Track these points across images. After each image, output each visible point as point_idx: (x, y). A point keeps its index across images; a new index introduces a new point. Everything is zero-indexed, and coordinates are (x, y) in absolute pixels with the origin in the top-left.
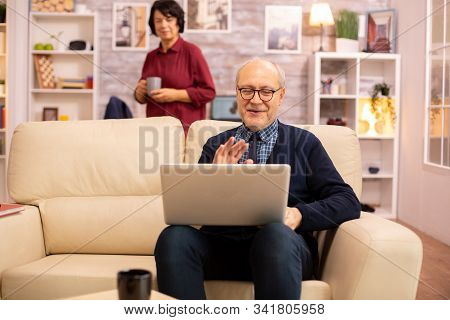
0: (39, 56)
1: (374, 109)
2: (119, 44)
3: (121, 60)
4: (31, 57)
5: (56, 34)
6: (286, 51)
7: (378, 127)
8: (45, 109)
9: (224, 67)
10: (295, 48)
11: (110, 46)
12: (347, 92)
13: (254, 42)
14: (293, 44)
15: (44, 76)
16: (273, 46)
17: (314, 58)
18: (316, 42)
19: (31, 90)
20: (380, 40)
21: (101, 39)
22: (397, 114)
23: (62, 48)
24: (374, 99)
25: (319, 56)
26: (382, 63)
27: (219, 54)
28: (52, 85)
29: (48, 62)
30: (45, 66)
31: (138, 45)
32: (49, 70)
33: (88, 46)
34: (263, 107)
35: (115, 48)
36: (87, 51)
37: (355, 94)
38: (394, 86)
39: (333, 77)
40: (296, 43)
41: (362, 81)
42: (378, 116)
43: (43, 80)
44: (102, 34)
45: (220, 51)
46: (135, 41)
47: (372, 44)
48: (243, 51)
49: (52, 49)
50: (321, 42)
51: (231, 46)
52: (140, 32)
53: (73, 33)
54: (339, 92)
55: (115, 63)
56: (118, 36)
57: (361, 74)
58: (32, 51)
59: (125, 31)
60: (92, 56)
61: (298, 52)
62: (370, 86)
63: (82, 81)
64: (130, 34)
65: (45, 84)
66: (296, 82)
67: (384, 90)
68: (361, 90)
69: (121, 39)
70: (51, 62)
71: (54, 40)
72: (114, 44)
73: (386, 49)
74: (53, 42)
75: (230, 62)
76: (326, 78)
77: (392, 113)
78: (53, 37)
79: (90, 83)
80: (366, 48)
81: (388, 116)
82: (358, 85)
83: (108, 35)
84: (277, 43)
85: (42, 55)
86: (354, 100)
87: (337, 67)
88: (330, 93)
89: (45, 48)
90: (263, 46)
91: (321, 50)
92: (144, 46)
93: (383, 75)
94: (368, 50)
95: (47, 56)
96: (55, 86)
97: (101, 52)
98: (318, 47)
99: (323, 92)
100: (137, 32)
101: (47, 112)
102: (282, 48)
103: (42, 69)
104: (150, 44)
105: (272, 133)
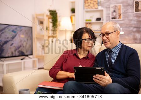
0: (87, 23)
4: (84, 24)
5: (92, 16)
11: (110, 19)
21: (107, 17)
23: (94, 20)
29: (90, 25)
31: (119, 18)
33: (102, 19)
36: (101, 21)
44: (107, 15)
49: (91, 21)
53: (98, 16)
58: (85, 22)
59: (114, 14)
60: (103, 22)
64: (116, 15)
69: (113, 17)
74: (91, 19)
83: (109, 15)
89: (89, 20)
92: (121, 18)
95: (90, 23)
100: (118, 14)
104: (123, 18)
105: (117, 49)
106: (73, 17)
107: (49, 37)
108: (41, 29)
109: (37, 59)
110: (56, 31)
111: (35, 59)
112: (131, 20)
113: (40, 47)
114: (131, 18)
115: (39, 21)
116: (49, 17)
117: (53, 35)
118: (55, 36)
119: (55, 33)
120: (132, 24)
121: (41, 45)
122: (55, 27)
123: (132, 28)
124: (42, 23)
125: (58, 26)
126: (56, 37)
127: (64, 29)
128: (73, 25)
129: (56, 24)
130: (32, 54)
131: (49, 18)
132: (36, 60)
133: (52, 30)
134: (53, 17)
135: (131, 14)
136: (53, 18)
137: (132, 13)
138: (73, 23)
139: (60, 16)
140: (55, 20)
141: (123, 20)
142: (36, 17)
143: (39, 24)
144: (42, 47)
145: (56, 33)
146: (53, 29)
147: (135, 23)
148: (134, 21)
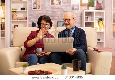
0: (13, 12)
1: (99, 25)
2: (33, 9)
3: (34, 13)
4: (11, 12)
6: (76, 10)
7: (100, 29)
8: (15, 25)
9: (60, 14)
10: (78, 9)
11: (31, 9)
12: (92, 20)
13: (68, 8)
14: (78, 8)
15: (14, 17)
16: (73, 9)
17: (83, 12)
18: (84, 8)
19: (11, 20)
20: (100, 7)
21: (29, 7)
22: (105, 26)
23: (19, 10)
24: (99, 22)
25: (85, 11)
26: (101, 13)
27: (59, 11)
28: (17, 19)
29: (15, 13)
30: (15, 14)
31: (38, 9)
32: (16, 15)
33: (26, 9)
34: (68, 24)
35: (32, 10)
36: (26, 10)
37: (94, 21)
38: (104, 18)
39: (88, 16)
40: (79, 8)
41: (95, 17)
42: (100, 26)
43: (14, 18)
45: (59, 10)
46: (38, 8)
47: (98, 8)
48: (65, 10)
49: (17, 10)
50: (85, 7)
51: (62, 9)
52: (39, 5)
54: (90, 20)
55: (33, 13)
57: (95, 16)
58: (12, 11)
59: (35, 5)
60: (27, 12)
61: (79, 10)
62: (98, 19)
63: (24, 18)
65: (15, 19)
66: (79, 18)
67: (101, 20)
68: (95, 20)
69: (34, 7)
70: (16, 13)
72: (32, 9)
73: (101, 9)
75: (62, 13)
76: (86, 17)
77: (103, 25)
78: (17, 7)
79: (26, 18)
80: (96, 9)
81: (102, 26)
82: (95, 18)
83: (31, 6)
84: (74, 8)
85: (14, 12)
86: (94, 22)
87: (89, 14)
88: (87, 20)
89: (15, 10)
90: (70, 9)
91: (85, 9)
92: (40, 9)
93: (101, 16)
94: (97, 10)
96: (17, 20)
97: (29, 11)
98: (84, 9)
99: (86, 20)
101: (15, 26)
102: (75, 9)
103: (14, 15)
105: (73, 29)
112: (48, 11)
114: (48, 9)
120: (48, 14)
137: (48, 5)
141: (42, 10)
147: (51, 13)
148: (50, 11)
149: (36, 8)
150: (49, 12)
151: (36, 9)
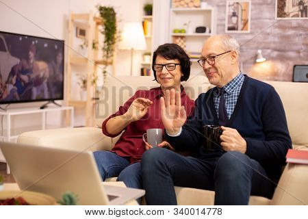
0: (176, 37)
2: (230, 29)
4: (171, 38)
5: (187, 23)
9: (303, 44)
11: (224, 30)
21: (218, 25)
23: (191, 31)
27: (300, 35)
29: (182, 41)
30: (180, 44)
31: (242, 30)
33: (207, 30)
35: (227, 31)
36: (207, 34)
44: (219, 22)
45: (301, 32)
46: (240, 26)
49: (185, 32)
52: (245, 20)
53: (201, 24)
56: (229, 23)
58: (172, 34)
59: (234, 19)
64: (237, 21)
69: (231, 25)
70: (184, 41)
71: (186, 26)
72: (226, 28)
74: (185, 28)
78: (185, 24)
83: (223, 22)
85: (178, 36)
89: (180, 32)
92: (247, 30)
95: (182, 37)
100: (242, 20)
104: (251, 28)
105: (234, 86)
106: (148, 24)
107: (97, 63)
108: (82, 46)
109: (72, 108)
110: (113, 50)
111: (67, 108)
112: (268, 34)
113: (79, 84)
114: (269, 31)
115: (77, 29)
116: (100, 21)
117: (105, 58)
118: (109, 60)
119: (109, 55)
120: (270, 43)
121: (81, 79)
122: (110, 42)
123: (269, 51)
124: (82, 33)
125: (117, 40)
126: (111, 63)
127: (129, 48)
128: (146, 39)
129: (113, 37)
130: (62, 98)
131: (98, 24)
132: (70, 110)
133: (104, 49)
134: (108, 21)
135: (268, 21)
136: (107, 24)
137: (270, 19)
138: (148, 35)
139: (120, 21)
140: (110, 28)
141: (251, 33)
142: (72, 21)
143: (77, 35)
144: (82, 84)
145: (112, 56)
146: (106, 47)
147: (276, 40)
148: (274, 36)
149: (236, 26)
150: (271, 39)
151: (237, 29)
